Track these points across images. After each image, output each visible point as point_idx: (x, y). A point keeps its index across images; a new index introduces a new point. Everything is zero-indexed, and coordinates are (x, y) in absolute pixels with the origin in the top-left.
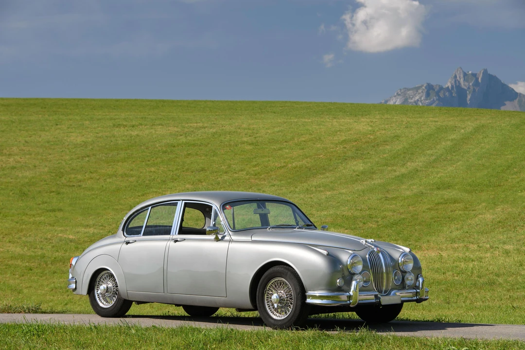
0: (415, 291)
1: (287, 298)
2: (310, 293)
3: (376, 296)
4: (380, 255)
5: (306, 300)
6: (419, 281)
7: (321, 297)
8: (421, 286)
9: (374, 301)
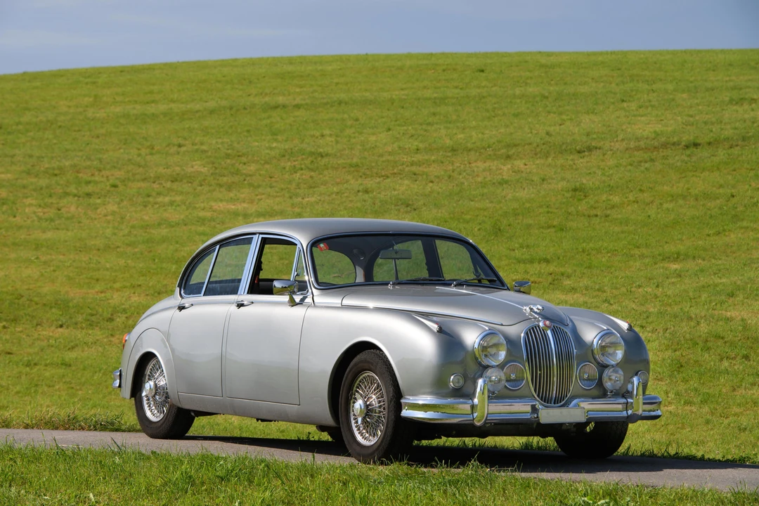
0: (624, 400)
1: (380, 407)
2: (408, 399)
3: (534, 409)
4: (549, 332)
5: (401, 411)
6: (633, 383)
7: (425, 407)
8: (635, 393)
9: (528, 416)
